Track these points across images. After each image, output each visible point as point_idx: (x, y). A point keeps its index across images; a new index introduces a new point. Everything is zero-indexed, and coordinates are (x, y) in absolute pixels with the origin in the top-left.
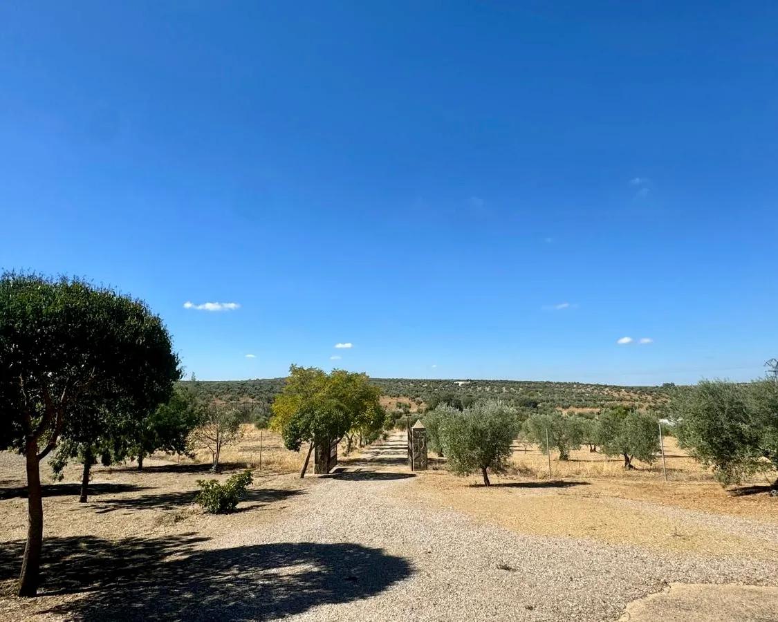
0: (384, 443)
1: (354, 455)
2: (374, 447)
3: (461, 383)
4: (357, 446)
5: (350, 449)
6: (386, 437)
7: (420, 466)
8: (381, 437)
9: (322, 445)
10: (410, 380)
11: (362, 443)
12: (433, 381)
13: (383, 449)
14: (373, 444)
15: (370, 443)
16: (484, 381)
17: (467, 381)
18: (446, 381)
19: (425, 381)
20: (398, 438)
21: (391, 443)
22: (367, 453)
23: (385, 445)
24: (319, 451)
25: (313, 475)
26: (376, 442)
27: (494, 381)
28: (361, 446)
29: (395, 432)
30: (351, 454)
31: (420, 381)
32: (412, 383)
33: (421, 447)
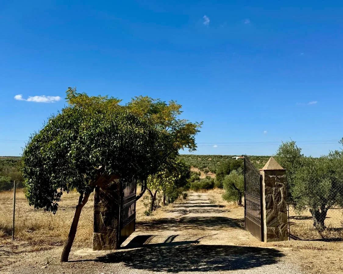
0: (185, 201)
1: (159, 215)
2: (177, 205)
3: (237, 158)
4: (160, 204)
5: (154, 207)
6: (185, 196)
7: (277, 233)
8: (181, 197)
9: (107, 198)
10: (198, 156)
11: (166, 202)
12: (215, 156)
13: (188, 207)
14: (174, 202)
15: (172, 202)
16: (255, 156)
17: (242, 156)
18: (225, 156)
19: (210, 156)
20: (196, 198)
21: (192, 202)
22: (173, 211)
23: (187, 203)
24: (102, 210)
25: (89, 252)
26: (178, 202)
27: (262, 157)
28: (165, 204)
29: (192, 193)
30: (154, 212)
31: (206, 157)
32: (200, 157)
33: (278, 201)
